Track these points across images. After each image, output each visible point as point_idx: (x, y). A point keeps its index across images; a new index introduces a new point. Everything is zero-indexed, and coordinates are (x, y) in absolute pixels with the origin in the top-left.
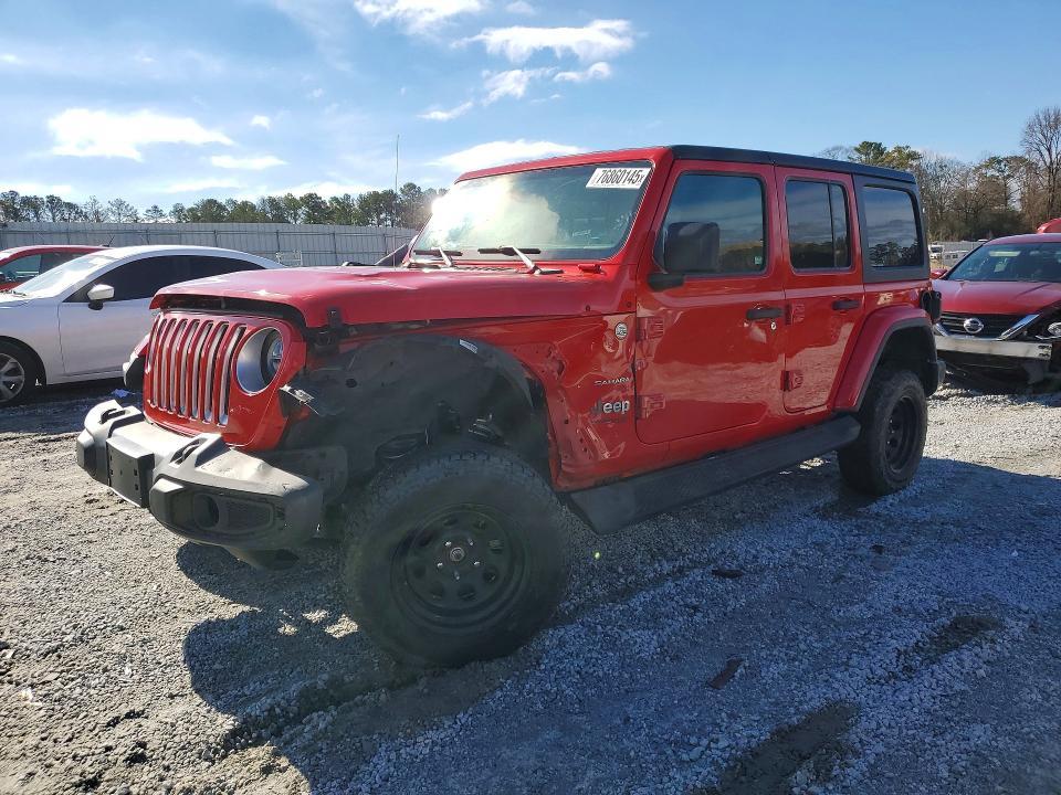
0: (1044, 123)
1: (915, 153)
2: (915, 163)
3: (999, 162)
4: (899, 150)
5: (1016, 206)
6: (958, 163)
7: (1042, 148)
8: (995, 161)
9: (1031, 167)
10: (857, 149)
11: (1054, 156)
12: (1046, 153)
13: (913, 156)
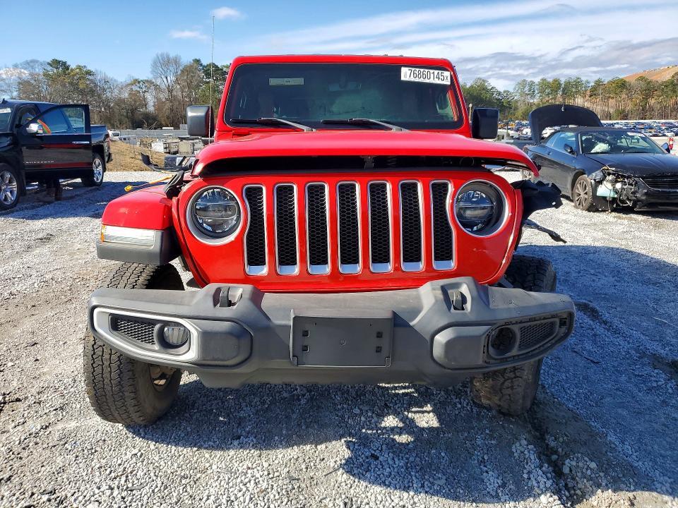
0: (162, 61)
1: (91, 72)
2: (90, 77)
3: (139, 82)
4: (79, 67)
5: (151, 108)
6: (115, 81)
7: (163, 77)
8: (137, 81)
9: (157, 87)
10: (49, 64)
11: (169, 81)
12: (165, 80)
13: (89, 73)
